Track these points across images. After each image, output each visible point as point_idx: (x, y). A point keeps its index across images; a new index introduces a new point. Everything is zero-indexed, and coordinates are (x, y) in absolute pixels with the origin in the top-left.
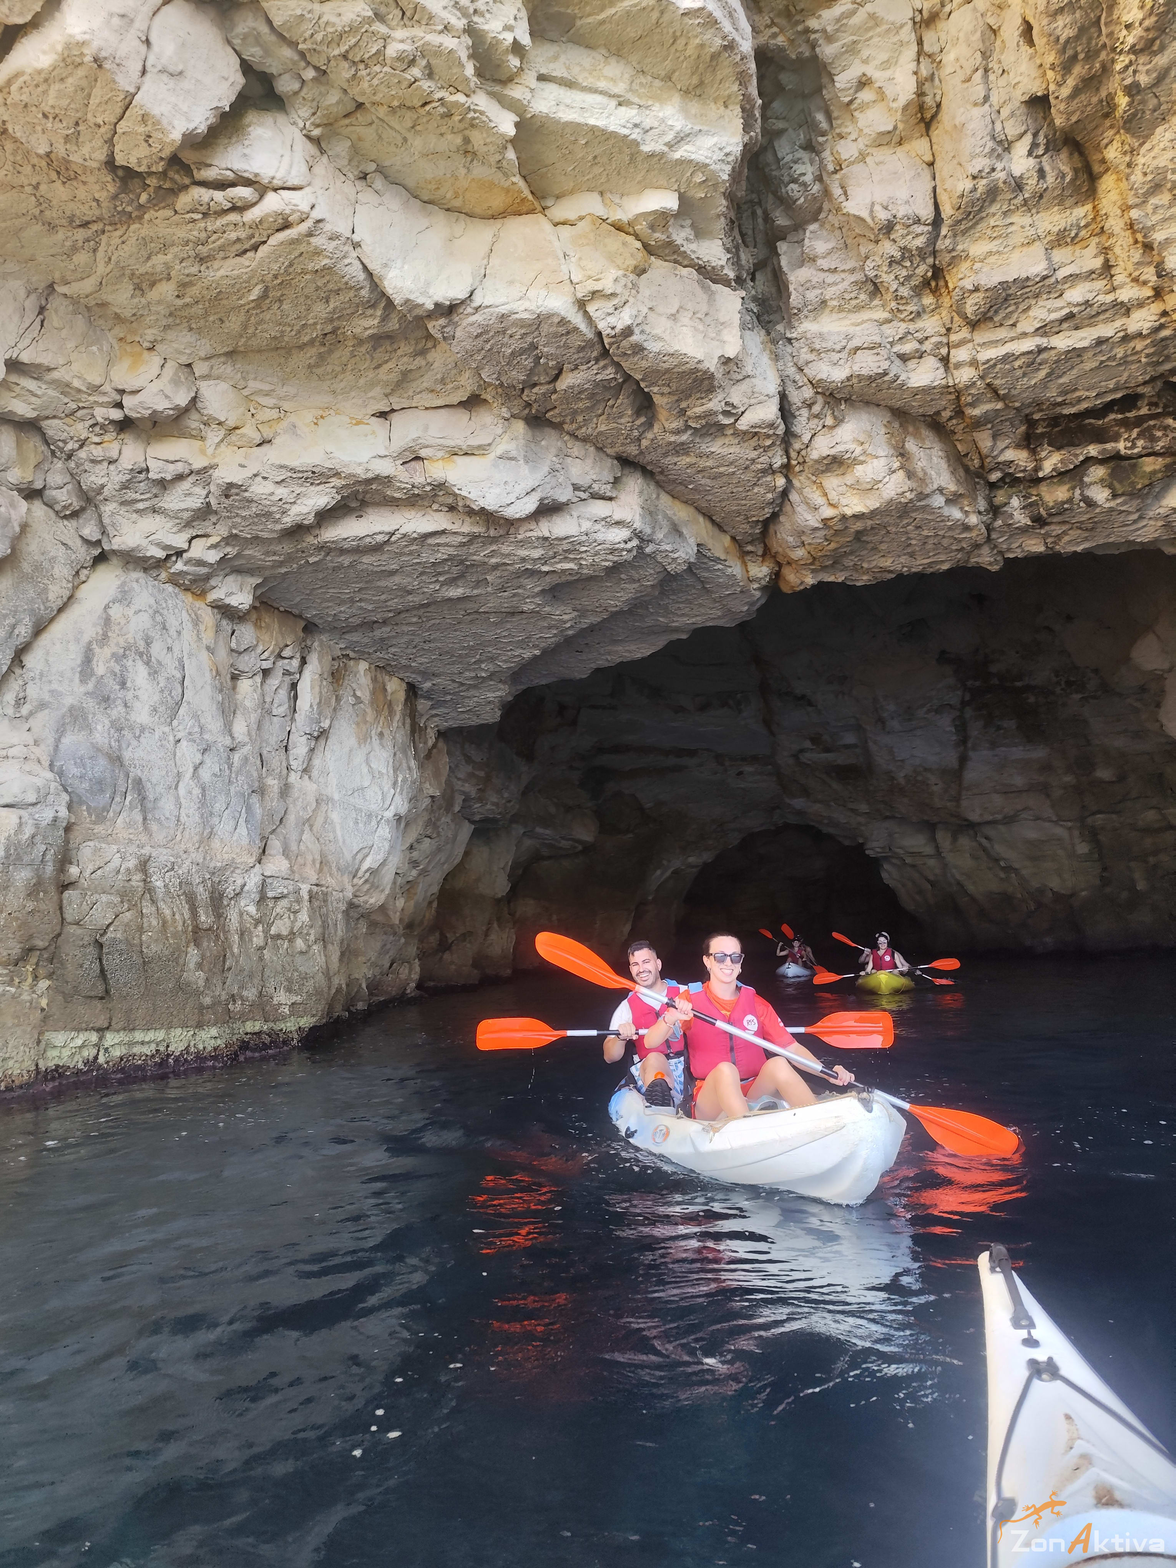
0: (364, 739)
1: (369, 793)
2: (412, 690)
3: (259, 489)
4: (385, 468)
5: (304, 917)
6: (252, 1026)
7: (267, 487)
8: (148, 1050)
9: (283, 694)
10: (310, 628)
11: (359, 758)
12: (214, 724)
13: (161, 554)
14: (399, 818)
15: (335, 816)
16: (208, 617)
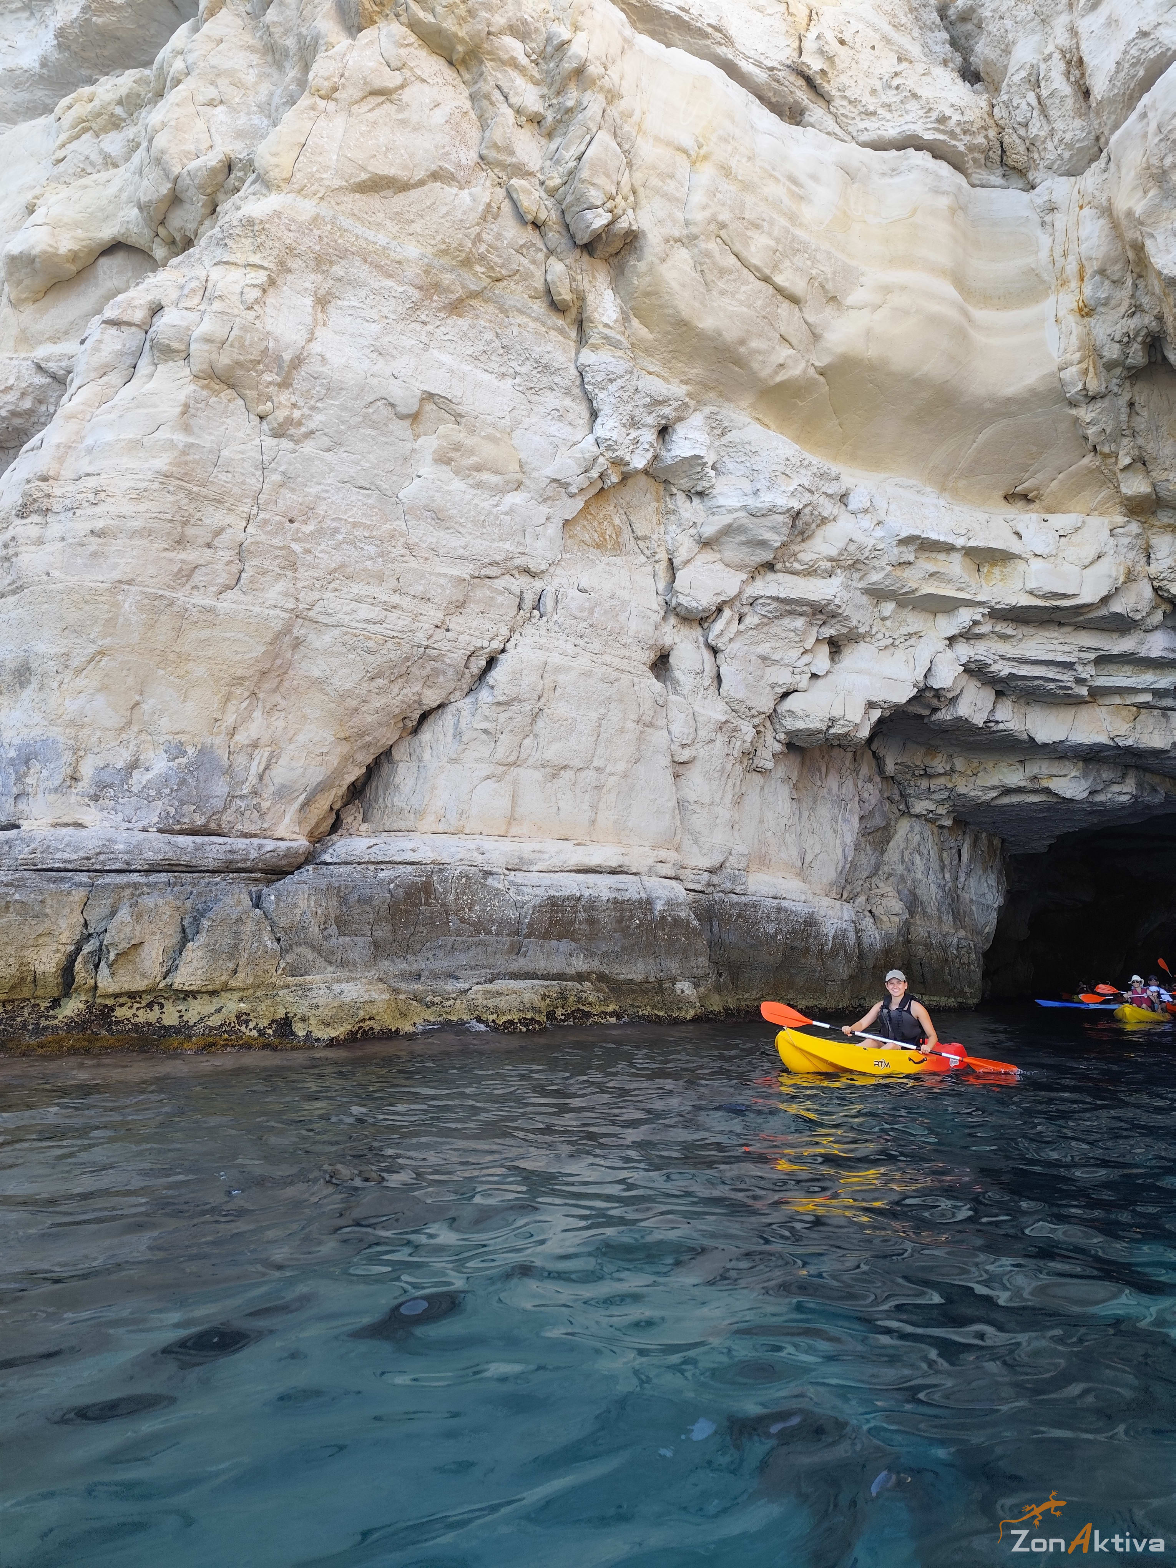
0: (985, 870)
1: (987, 896)
2: (1003, 841)
3: (972, 794)
4: (1023, 784)
5: (973, 956)
6: (960, 1000)
7: (976, 792)
8: (934, 1003)
9: (957, 856)
10: (967, 824)
11: (983, 880)
12: (940, 876)
13: (925, 813)
14: (999, 907)
15: (974, 908)
16: (935, 830)
